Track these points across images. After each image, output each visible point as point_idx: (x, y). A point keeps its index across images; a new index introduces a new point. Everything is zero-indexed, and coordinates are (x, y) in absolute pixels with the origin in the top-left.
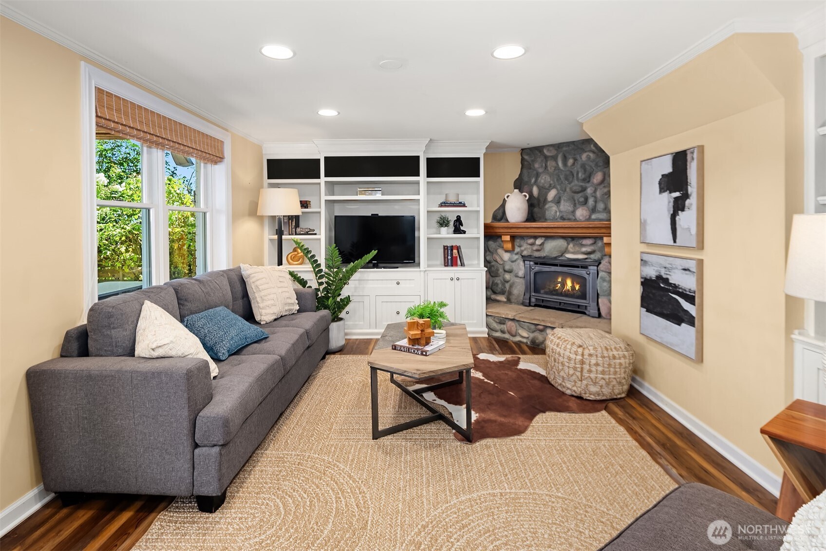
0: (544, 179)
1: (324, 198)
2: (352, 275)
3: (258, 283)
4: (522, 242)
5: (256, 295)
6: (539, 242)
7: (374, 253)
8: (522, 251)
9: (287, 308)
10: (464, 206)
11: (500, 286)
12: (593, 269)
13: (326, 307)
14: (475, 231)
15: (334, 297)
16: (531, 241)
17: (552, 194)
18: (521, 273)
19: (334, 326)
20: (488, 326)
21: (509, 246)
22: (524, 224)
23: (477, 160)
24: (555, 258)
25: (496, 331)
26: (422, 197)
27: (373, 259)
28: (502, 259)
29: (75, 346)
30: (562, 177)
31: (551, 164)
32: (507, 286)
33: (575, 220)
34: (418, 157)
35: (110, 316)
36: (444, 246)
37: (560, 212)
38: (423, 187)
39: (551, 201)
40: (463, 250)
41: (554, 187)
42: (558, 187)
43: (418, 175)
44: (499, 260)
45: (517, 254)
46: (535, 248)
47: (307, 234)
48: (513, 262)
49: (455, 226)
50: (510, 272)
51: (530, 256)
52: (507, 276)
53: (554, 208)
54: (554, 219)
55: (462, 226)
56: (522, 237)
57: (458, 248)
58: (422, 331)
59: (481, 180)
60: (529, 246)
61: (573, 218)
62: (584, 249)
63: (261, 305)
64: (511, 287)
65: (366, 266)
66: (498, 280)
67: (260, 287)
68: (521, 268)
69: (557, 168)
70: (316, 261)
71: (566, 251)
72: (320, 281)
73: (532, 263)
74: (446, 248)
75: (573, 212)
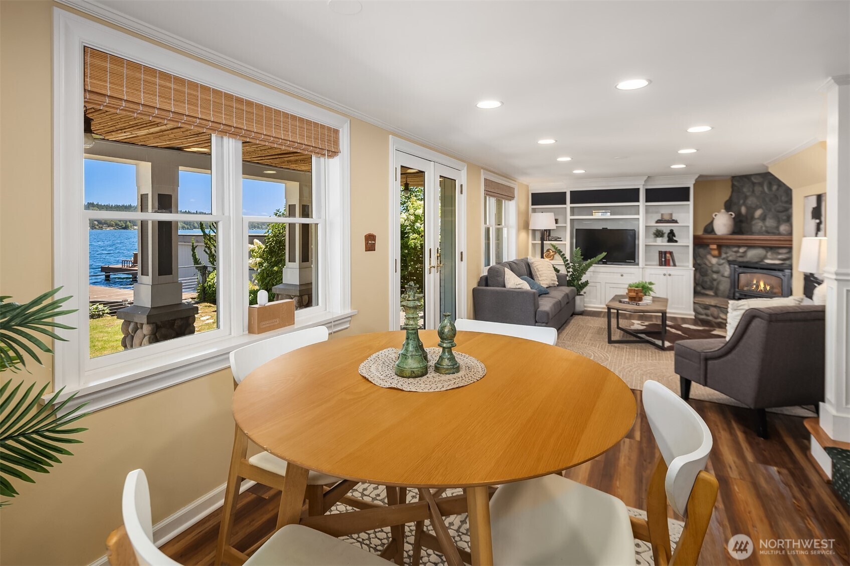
0: (751, 201)
1: (569, 217)
2: (589, 267)
3: (538, 267)
4: (728, 250)
5: (537, 273)
6: (742, 250)
7: (604, 254)
8: (728, 257)
9: (553, 282)
10: (676, 222)
11: (709, 283)
12: (787, 272)
13: (574, 286)
14: (686, 240)
15: (578, 281)
16: (735, 249)
17: (758, 213)
18: (727, 273)
19: (578, 298)
20: (695, 310)
21: (716, 253)
22: (729, 236)
23: (688, 189)
24: (756, 263)
25: (702, 315)
26: (641, 216)
27: (603, 258)
28: (710, 262)
29: (484, 283)
30: (767, 199)
31: (758, 189)
32: (715, 283)
33: (779, 234)
34: (638, 190)
35: (497, 272)
36: (659, 252)
37: (766, 227)
38: (642, 210)
39: (758, 219)
40: (675, 255)
41: (761, 207)
42: (764, 207)
43: (638, 201)
44: (707, 263)
45: (724, 259)
46: (739, 254)
47: (556, 240)
48: (720, 265)
49: (668, 237)
50: (717, 272)
51: (735, 261)
52: (715, 276)
53: (761, 224)
54: (760, 233)
55: (675, 236)
56: (728, 246)
57: (671, 253)
58: (637, 293)
59: (691, 203)
60: (734, 254)
61: (778, 232)
62: (780, 257)
63: (540, 279)
64: (718, 284)
65: (598, 263)
66: (707, 279)
67: (539, 269)
68: (727, 270)
69: (763, 192)
70: (565, 258)
71: (765, 257)
72: (568, 270)
73: (736, 266)
74: (660, 253)
75: (777, 228)
